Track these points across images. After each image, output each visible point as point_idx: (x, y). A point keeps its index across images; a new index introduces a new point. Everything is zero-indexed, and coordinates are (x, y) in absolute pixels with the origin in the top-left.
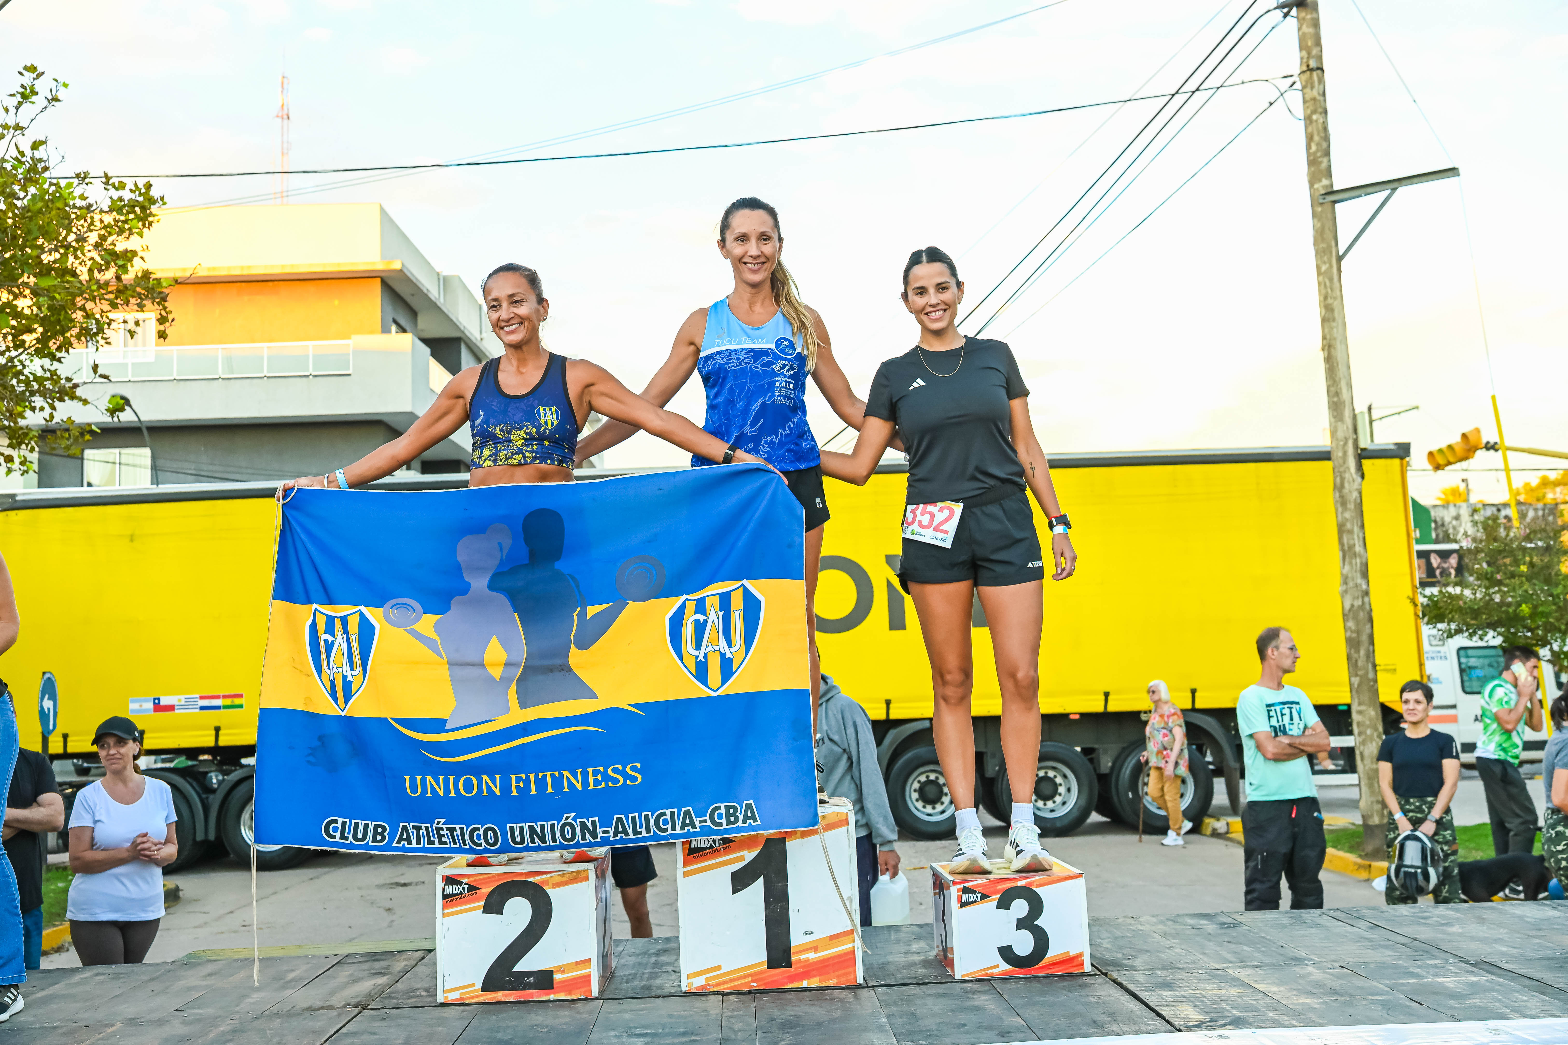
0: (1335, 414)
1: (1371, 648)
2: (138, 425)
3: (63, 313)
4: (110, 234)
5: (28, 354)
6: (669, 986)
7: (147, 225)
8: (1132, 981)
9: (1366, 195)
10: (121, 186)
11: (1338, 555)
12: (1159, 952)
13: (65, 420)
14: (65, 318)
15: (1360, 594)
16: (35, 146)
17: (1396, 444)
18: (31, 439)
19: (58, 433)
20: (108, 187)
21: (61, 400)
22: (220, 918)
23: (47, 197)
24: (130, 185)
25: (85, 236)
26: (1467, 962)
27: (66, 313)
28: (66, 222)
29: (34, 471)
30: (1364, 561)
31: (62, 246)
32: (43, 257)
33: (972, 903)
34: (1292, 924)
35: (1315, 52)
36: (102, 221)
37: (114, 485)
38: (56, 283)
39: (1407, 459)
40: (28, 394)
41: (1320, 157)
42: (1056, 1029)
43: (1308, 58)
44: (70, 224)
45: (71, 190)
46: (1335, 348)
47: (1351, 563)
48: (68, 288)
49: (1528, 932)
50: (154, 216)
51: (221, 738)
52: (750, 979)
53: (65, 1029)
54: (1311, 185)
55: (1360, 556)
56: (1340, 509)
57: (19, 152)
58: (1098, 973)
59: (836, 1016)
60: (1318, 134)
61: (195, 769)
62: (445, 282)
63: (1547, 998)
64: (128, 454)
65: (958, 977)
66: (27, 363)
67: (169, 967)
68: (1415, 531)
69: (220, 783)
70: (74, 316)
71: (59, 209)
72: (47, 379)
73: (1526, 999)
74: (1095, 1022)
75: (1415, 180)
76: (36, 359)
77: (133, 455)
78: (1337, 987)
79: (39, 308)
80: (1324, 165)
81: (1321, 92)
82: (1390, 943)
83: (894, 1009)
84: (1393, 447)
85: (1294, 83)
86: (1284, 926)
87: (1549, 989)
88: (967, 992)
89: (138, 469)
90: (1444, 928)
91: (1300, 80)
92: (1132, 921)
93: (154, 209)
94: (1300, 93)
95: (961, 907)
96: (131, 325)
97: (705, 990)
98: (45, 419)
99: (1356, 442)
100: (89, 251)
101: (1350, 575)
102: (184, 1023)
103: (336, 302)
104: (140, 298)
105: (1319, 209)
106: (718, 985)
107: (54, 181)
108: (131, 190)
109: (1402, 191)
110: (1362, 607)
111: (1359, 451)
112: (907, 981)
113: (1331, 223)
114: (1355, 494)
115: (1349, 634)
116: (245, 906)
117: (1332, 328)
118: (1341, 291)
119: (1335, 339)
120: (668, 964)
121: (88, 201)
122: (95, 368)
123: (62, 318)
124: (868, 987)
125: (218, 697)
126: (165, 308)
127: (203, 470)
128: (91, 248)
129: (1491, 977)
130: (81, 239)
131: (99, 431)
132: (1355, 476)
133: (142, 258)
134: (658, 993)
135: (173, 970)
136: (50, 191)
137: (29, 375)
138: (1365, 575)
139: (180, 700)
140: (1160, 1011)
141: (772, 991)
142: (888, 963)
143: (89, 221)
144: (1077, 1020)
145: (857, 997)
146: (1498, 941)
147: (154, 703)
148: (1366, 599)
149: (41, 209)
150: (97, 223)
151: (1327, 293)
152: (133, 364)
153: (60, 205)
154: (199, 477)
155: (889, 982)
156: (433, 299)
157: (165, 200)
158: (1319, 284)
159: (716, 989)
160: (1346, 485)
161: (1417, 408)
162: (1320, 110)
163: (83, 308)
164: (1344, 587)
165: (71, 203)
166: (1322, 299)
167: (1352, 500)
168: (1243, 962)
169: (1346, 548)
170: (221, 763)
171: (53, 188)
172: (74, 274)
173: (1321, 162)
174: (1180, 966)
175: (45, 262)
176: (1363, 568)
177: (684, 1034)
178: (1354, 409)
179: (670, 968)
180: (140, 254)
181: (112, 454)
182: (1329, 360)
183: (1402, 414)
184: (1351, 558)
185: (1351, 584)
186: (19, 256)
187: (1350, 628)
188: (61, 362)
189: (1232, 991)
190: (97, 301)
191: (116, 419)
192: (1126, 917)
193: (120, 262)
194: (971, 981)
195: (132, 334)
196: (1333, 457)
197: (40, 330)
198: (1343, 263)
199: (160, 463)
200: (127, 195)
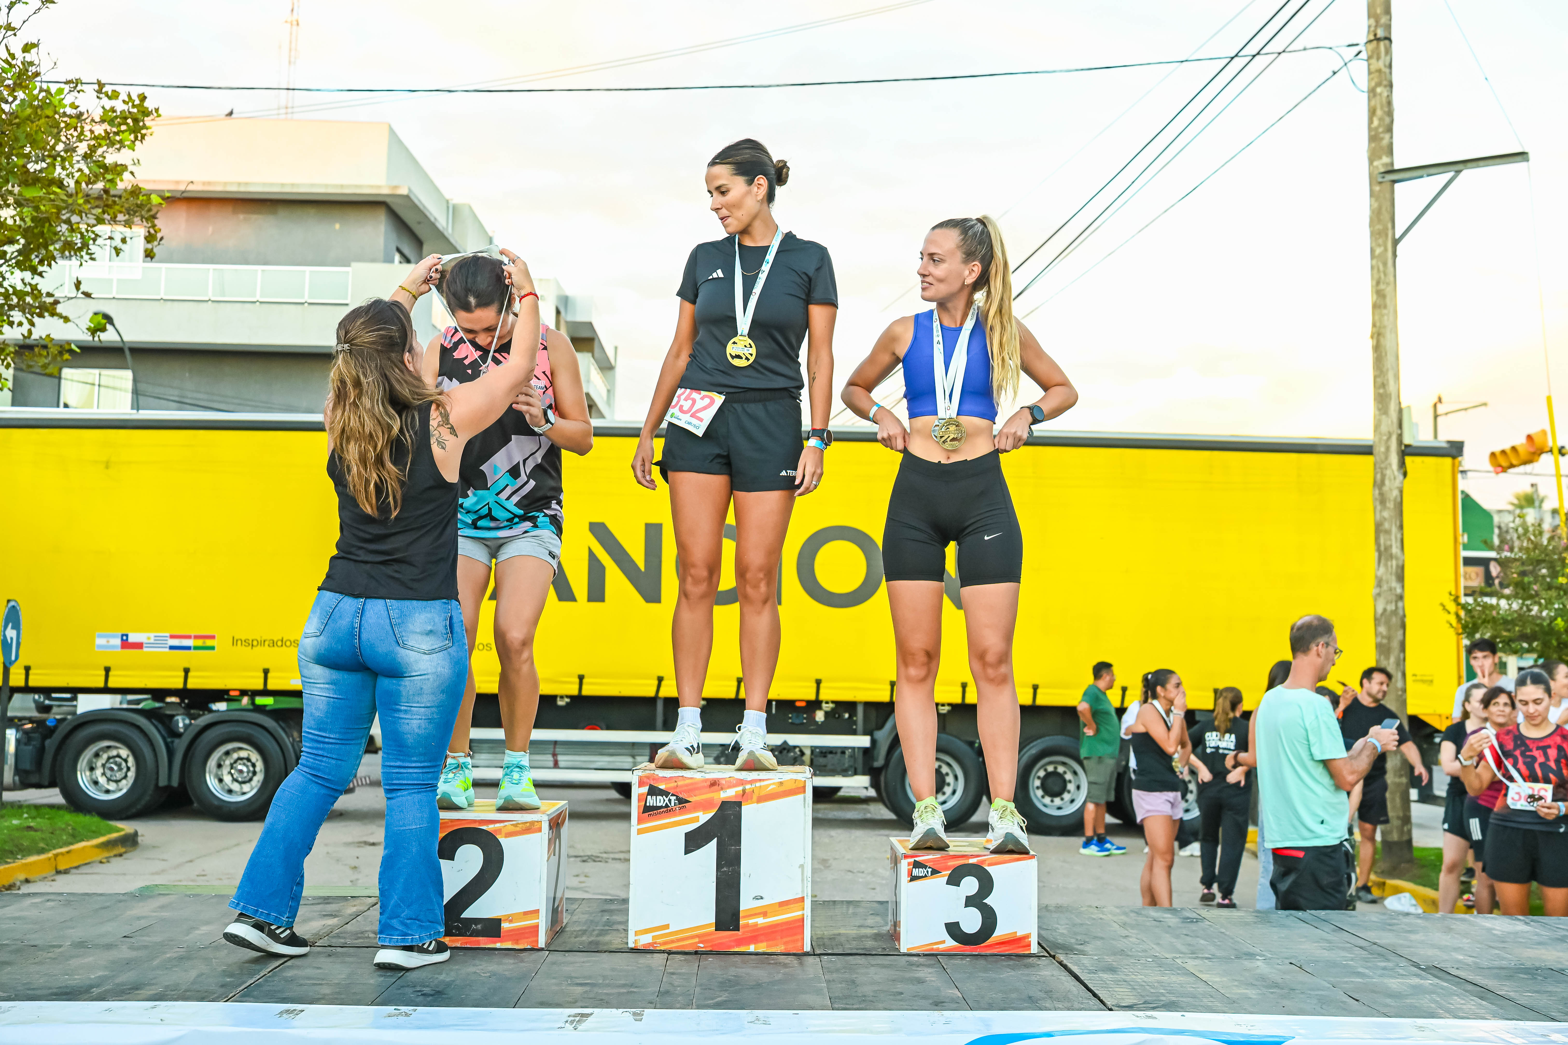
0: (1380, 406)
1: (1402, 655)
2: (121, 345)
3: (47, 225)
4: (100, 145)
5: (9, 266)
6: (616, 943)
7: (139, 138)
8: (1076, 964)
9: (1428, 175)
10: (115, 95)
11: (1374, 555)
12: (1114, 939)
13: (44, 337)
14: (49, 230)
15: (1394, 598)
16: (27, 48)
17: (1449, 442)
18: (8, 355)
19: (36, 350)
20: (101, 96)
21: (41, 315)
22: (178, 866)
23: (36, 103)
24: (123, 96)
25: (75, 145)
26: (1417, 965)
27: (51, 225)
28: (56, 131)
29: (9, 389)
30: (1400, 563)
31: (49, 156)
32: (29, 166)
33: (922, 877)
34: (1255, 923)
35: (1383, 20)
36: (92, 132)
37: (92, 407)
38: (41, 194)
39: (1460, 458)
40: (6, 308)
41: (1383, 132)
42: (990, 1001)
43: (1376, 27)
44: (59, 133)
45: (62, 96)
46: (1384, 337)
47: (1386, 565)
48: (53, 201)
49: (1492, 944)
50: (147, 129)
51: (190, 680)
52: (697, 940)
53: (14, 947)
54: (1371, 162)
55: (1397, 559)
56: (1379, 507)
57: (10, 54)
58: (1046, 954)
59: (776, 978)
60: (1382, 108)
61: (162, 711)
62: (454, 211)
63: (1484, 1003)
64: (108, 376)
65: (903, 950)
66: (7, 275)
67: (121, 897)
68: (1463, 535)
69: (186, 727)
70: (59, 229)
71: (48, 117)
72: (27, 294)
73: (1463, 1002)
74: (1030, 997)
75: (1481, 163)
76: (17, 272)
77: (114, 377)
78: (1280, 981)
79: (22, 219)
80: (1385, 142)
81: (1387, 63)
82: (1349, 945)
83: (835, 975)
84: (1445, 445)
85: (1360, 52)
86: (1247, 924)
87: (1490, 995)
88: (911, 964)
89: (118, 392)
90: (1408, 935)
91: (1367, 50)
92: (1096, 911)
93: (148, 121)
94: (1366, 63)
95: (911, 881)
96: (117, 242)
97: (651, 948)
98: (23, 335)
99: (1400, 437)
100: (78, 162)
101: (1384, 578)
102: (132, 948)
103: (337, 226)
104: (129, 214)
105: (1377, 188)
106: (665, 943)
107: (45, 86)
108: (124, 101)
109: (1467, 174)
110: (1395, 612)
111: (1403, 448)
112: (854, 951)
113: (1389, 204)
114: (1395, 493)
115: (1379, 640)
116: (205, 856)
117: (1382, 315)
118: (1395, 276)
119: (1385, 327)
120: (620, 923)
121: (79, 109)
122: (78, 284)
123: (45, 230)
124: (814, 955)
125: (189, 637)
126: (154, 226)
127: (187, 398)
128: (79, 158)
129: (1436, 981)
130: (70, 149)
131: (78, 350)
132: (1396, 473)
133: (132, 173)
134: (605, 948)
135: (125, 901)
136: (40, 97)
137: (9, 288)
138: (1401, 578)
139: (149, 638)
140: (1096, 992)
141: (718, 953)
142: (839, 934)
143: (79, 129)
144: (1014, 996)
145: (801, 964)
146: (1457, 949)
147: (122, 639)
148: (1400, 604)
149: (30, 116)
150: (88, 134)
151: (1380, 278)
152: (118, 280)
153: (49, 112)
154: (182, 404)
155: (836, 951)
156: (441, 228)
157: (160, 112)
158: (1372, 268)
159: (662, 948)
160: (1387, 482)
161: (1485, 404)
162: (1385, 83)
163: (68, 222)
164: (1378, 590)
165: (62, 111)
166: (1374, 283)
167: (1392, 498)
168: (1194, 953)
169: (1382, 548)
170: (189, 707)
171: (43, 94)
172: (60, 184)
173: (1382, 139)
174: (1130, 953)
175: (32, 170)
176: (1399, 571)
177: (624, 986)
178: (1400, 403)
179: (621, 927)
180: (130, 168)
181: (91, 374)
182: (1378, 348)
183: (1469, 411)
184: (1387, 560)
185: (1385, 587)
186: (5, 165)
187: (1381, 633)
188: (43, 277)
189: (1174, 978)
190: (84, 215)
191: (96, 339)
192: (1090, 906)
193: (109, 177)
194: (918, 955)
195: (118, 251)
196: (1375, 451)
197: (22, 241)
198: (1399, 247)
199: (142, 387)
200: (119, 106)
